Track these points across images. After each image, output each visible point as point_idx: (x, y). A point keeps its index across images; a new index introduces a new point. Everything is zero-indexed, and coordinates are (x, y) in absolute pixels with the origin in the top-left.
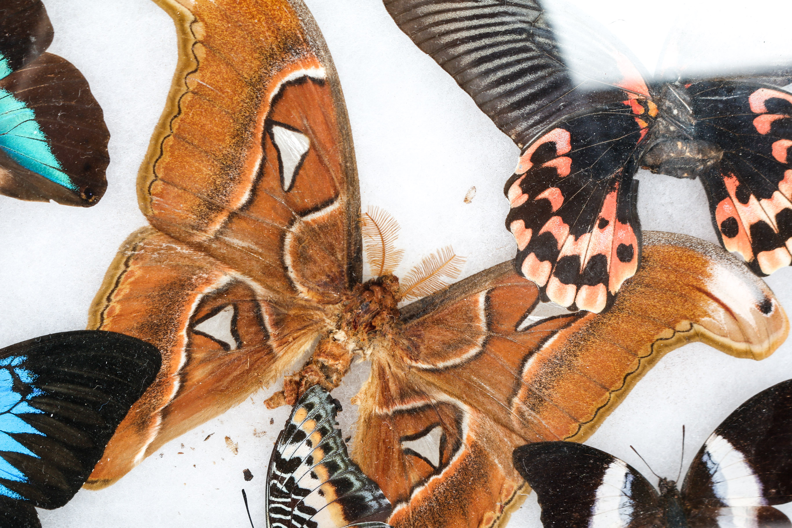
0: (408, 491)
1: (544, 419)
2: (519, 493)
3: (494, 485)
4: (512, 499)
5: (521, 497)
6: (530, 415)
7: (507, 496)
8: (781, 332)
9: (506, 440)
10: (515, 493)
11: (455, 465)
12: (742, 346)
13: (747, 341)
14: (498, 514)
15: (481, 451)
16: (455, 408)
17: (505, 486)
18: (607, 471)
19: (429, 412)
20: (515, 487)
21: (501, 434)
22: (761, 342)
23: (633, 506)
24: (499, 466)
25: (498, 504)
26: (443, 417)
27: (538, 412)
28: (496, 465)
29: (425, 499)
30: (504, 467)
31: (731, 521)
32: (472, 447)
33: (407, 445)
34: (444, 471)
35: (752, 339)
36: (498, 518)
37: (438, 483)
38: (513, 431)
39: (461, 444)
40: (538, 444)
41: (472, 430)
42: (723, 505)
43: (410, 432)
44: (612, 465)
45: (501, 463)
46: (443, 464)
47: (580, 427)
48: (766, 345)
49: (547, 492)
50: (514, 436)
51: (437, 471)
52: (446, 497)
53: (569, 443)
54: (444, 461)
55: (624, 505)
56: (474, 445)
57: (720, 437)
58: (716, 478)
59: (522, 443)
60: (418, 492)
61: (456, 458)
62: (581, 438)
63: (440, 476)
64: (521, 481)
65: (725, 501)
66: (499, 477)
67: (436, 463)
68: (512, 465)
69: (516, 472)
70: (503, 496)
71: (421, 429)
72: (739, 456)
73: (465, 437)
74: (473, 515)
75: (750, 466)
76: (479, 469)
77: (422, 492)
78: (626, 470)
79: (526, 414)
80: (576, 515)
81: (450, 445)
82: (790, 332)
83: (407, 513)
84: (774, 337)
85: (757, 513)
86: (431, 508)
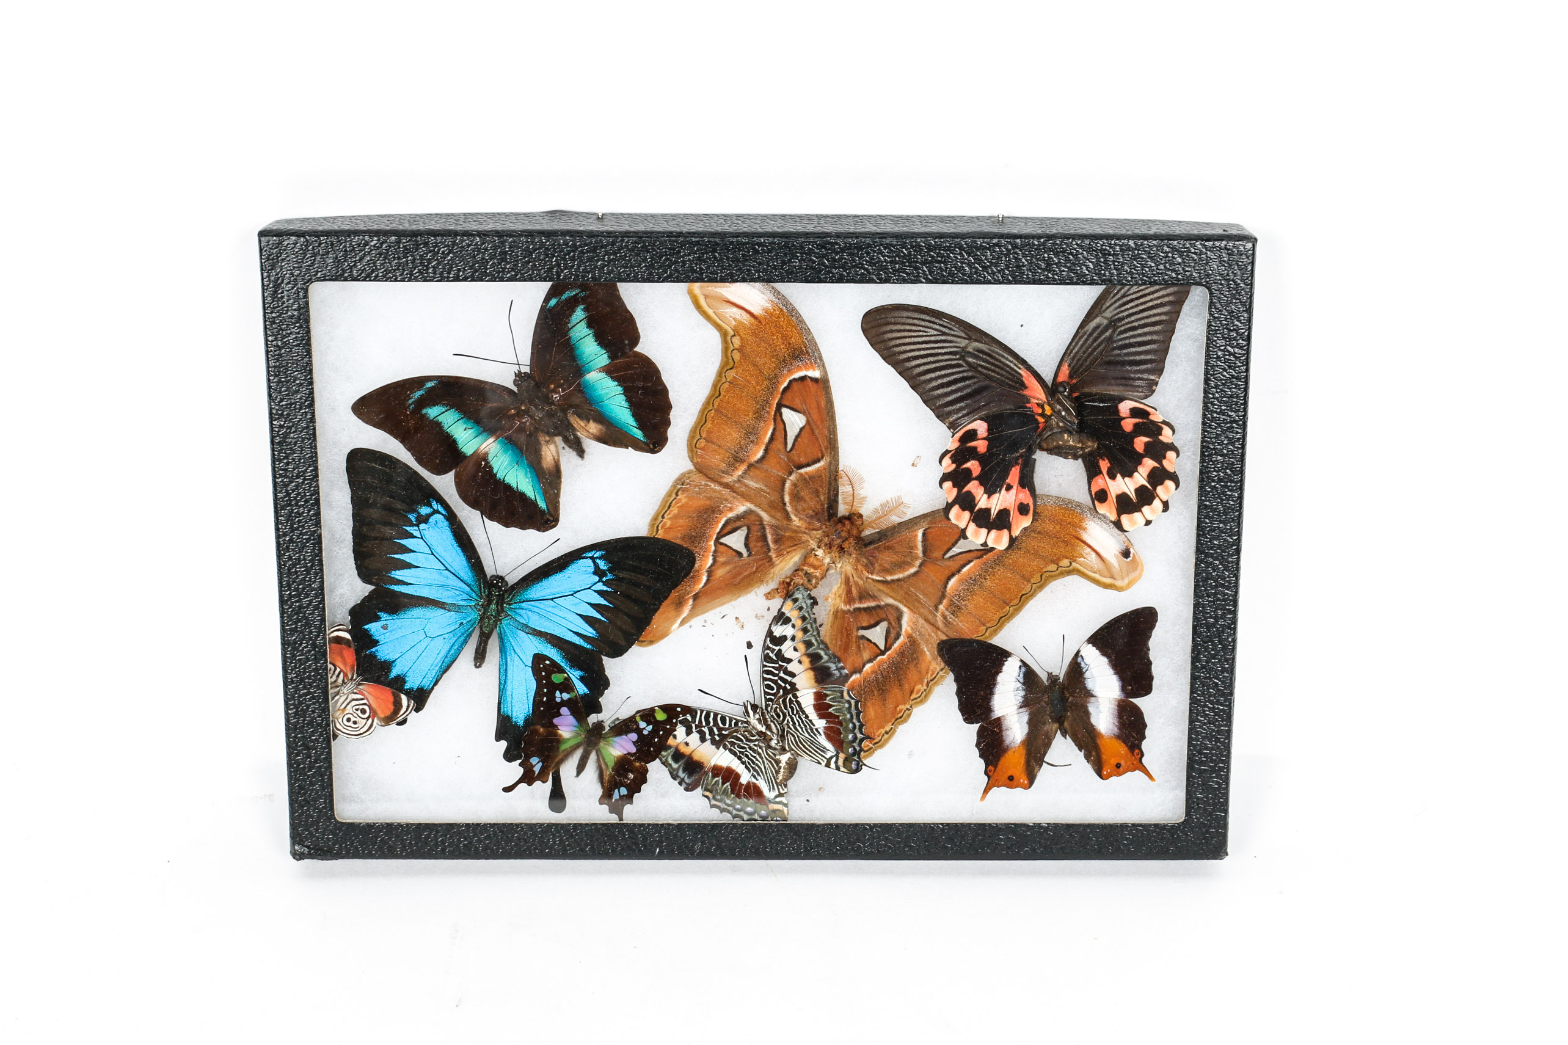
0: (861, 666)
1: (961, 622)
2: (941, 673)
3: (923, 667)
4: (935, 677)
5: (942, 677)
6: (951, 618)
7: (932, 675)
8: (1137, 573)
9: (933, 634)
10: (938, 673)
11: (895, 649)
12: (1108, 581)
13: (1112, 577)
14: (925, 687)
15: (914, 641)
16: (898, 609)
17: (931, 668)
18: (1006, 663)
19: (879, 611)
20: (938, 669)
21: (929, 631)
22: (1123, 578)
23: (1024, 690)
24: (927, 653)
25: (926, 680)
26: (889, 615)
27: (957, 617)
28: (925, 652)
29: (873, 672)
30: (931, 654)
31: (1098, 708)
32: (908, 637)
33: (862, 632)
34: (888, 653)
35: (1116, 576)
36: (925, 690)
37: (882, 661)
38: (938, 629)
39: (900, 635)
40: (956, 639)
41: (909, 626)
42: (1093, 696)
43: (864, 624)
44: (1009, 659)
45: (929, 651)
46: (887, 649)
47: (987, 629)
48: (1126, 581)
49: (961, 674)
50: (939, 633)
51: (883, 653)
52: (888, 672)
53: (978, 641)
54: (887, 646)
55: (1018, 689)
56: (910, 637)
57: (1090, 645)
58: (1087, 675)
59: (944, 638)
60: (868, 667)
61: (896, 645)
62: (986, 638)
63: (884, 657)
64: (943, 665)
65: (1094, 693)
66: (927, 661)
67: (882, 647)
68: (936, 653)
69: (939, 658)
70: (929, 675)
71: (872, 622)
72: (1105, 660)
73: (903, 630)
74: (906, 686)
75: (1113, 668)
76: (913, 654)
77: (872, 667)
78: (1020, 664)
79: (948, 617)
80: (982, 693)
81: (893, 635)
82: (1144, 573)
83: (860, 681)
84: (1132, 576)
85: (1116, 703)
86: (877, 680)
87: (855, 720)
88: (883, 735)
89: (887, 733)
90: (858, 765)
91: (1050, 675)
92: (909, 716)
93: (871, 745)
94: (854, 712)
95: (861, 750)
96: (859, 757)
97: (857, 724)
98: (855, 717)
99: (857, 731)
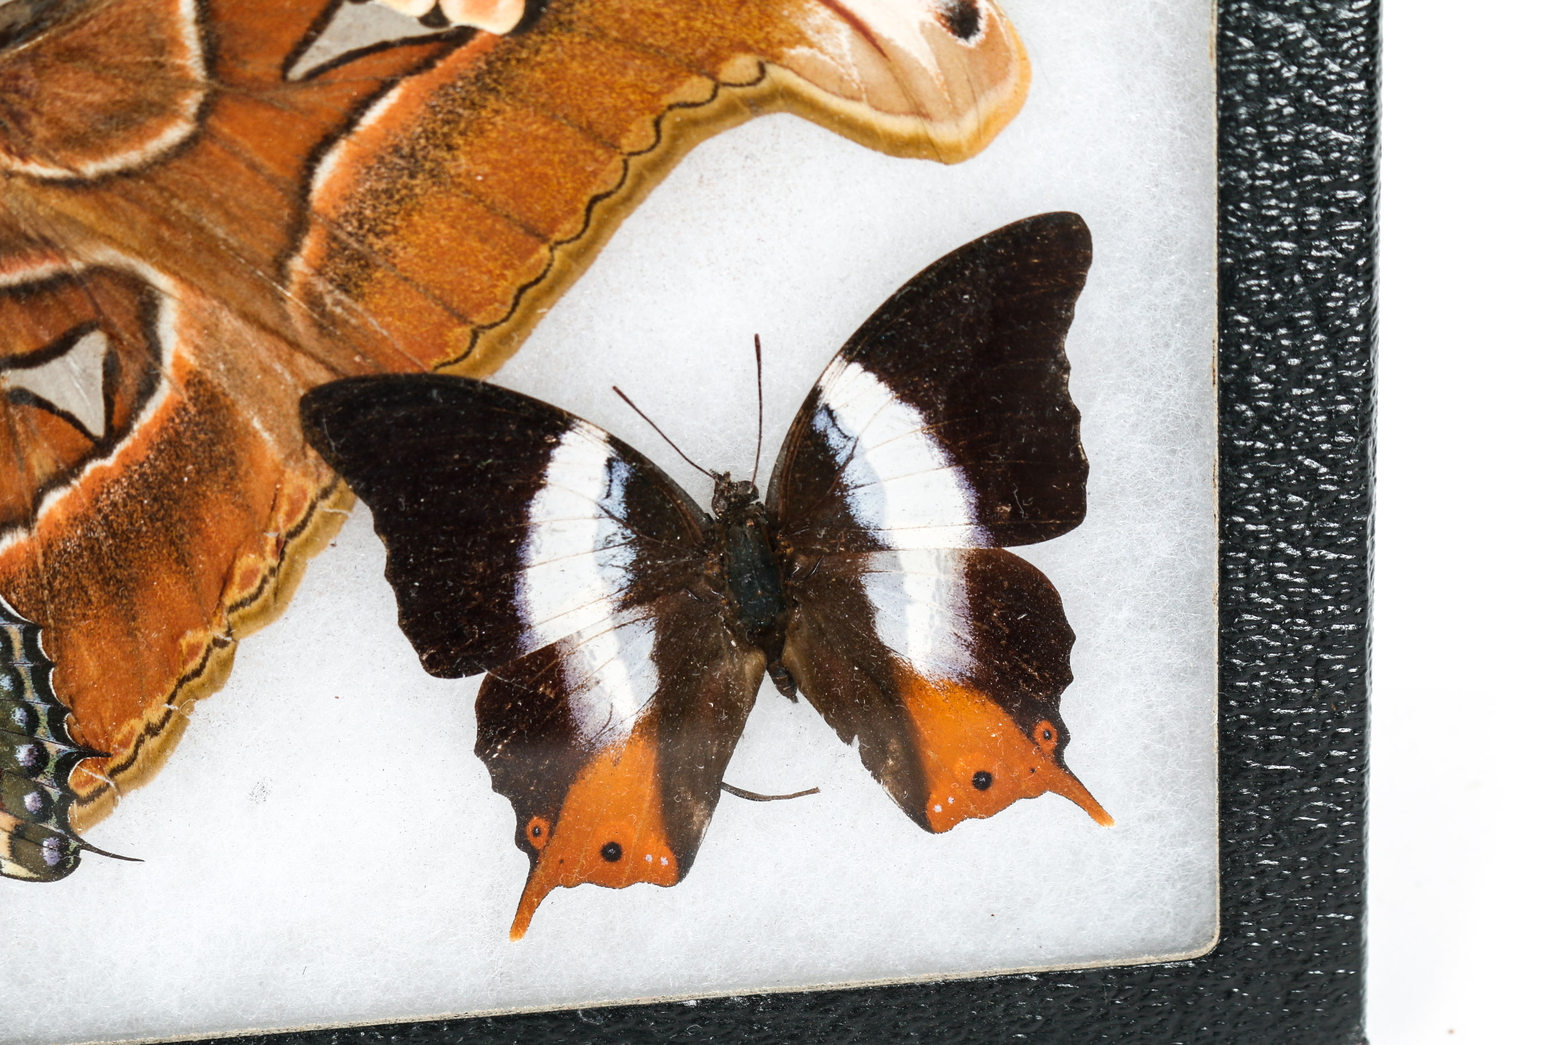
0: (28, 499)
1: (375, 314)
2: (325, 506)
3: (258, 488)
4: (304, 524)
5: (328, 519)
6: (338, 303)
7: (290, 516)
8: (1006, 91)
9: (278, 367)
10: (313, 507)
11: (146, 433)
12: (904, 126)
13: (918, 111)
14: (272, 562)
15: (213, 398)
16: (137, 285)
17: (288, 490)
18: (556, 452)
19: (67, 294)
20: (312, 491)
21: (263, 354)
22: (956, 114)
23: (632, 543)
24: (266, 435)
25: (271, 537)
26: (107, 309)
27: (360, 297)
28: (255, 434)
29: (75, 520)
30: (279, 440)
31: (898, 587)
32: (188, 384)
33: (14, 379)
34: (120, 448)
35: (931, 107)
36: (273, 571)
37: (101, 476)
38: (295, 345)
39: (157, 377)
40: (363, 379)
41: (185, 341)
42: (876, 546)
43: (20, 348)
44: (567, 437)
45: (271, 430)
46: (116, 431)
47: (475, 336)
48: (970, 123)
49: (395, 506)
50: (301, 360)
51: (102, 448)
52: (130, 516)
53: (443, 378)
54: (116, 420)
55: (608, 543)
56: (194, 382)
57: (856, 367)
58: (852, 474)
59: (322, 377)
60: (54, 501)
61: (149, 415)
62: (476, 367)
63: (110, 462)
64: (327, 476)
65: (880, 536)
66: (268, 465)
67: (97, 426)
68: (299, 437)
69: (312, 453)
70: (281, 517)
71: (46, 338)
72: (911, 417)
73: (168, 359)
74: (202, 562)
75: (941, 444)
76: (212, 443)
77: (66, 502)
78: (607, 451)
79: (328, 300)
80: (480, 567)
81: (130, 380)
82: (1033, 88)
83: (31, 556)
84: (989, 102)
85: (962, 566)
86: (92, 547)
87: (30, 696)
88: (141, 741)
89: (152, 730)
90: (62, 848)
91: (721, 479)
92: (226, 665)
93: (101, 778)
94: (24, 667)
95: (68, 796)
96: (63, 823)
97: (42, 708)
98: (28, 684)
99: (42, 732)
